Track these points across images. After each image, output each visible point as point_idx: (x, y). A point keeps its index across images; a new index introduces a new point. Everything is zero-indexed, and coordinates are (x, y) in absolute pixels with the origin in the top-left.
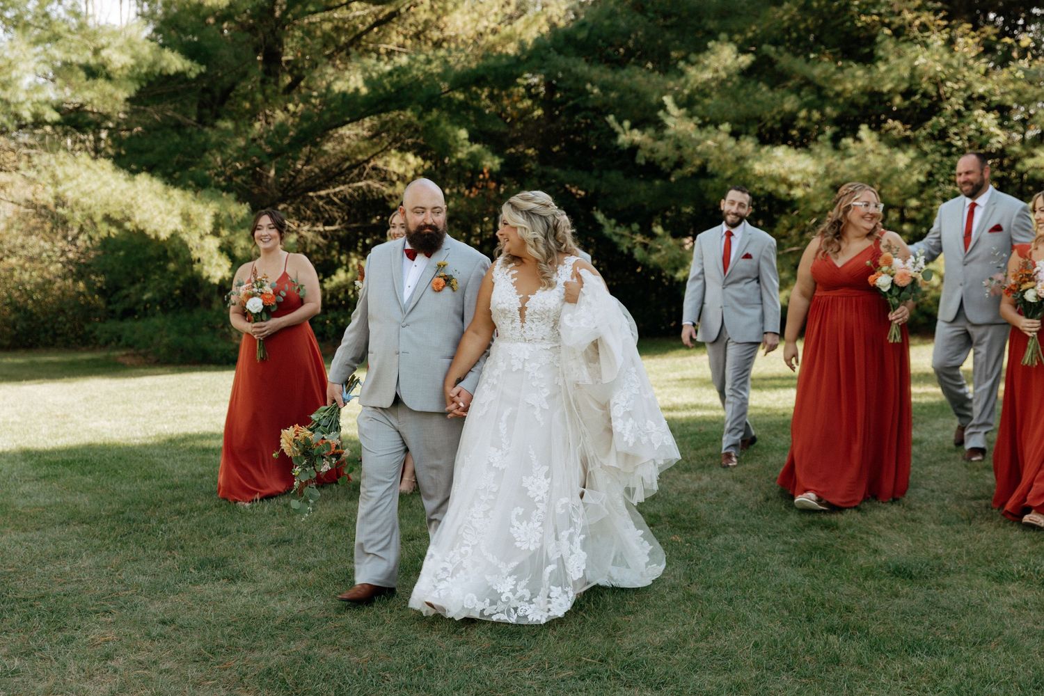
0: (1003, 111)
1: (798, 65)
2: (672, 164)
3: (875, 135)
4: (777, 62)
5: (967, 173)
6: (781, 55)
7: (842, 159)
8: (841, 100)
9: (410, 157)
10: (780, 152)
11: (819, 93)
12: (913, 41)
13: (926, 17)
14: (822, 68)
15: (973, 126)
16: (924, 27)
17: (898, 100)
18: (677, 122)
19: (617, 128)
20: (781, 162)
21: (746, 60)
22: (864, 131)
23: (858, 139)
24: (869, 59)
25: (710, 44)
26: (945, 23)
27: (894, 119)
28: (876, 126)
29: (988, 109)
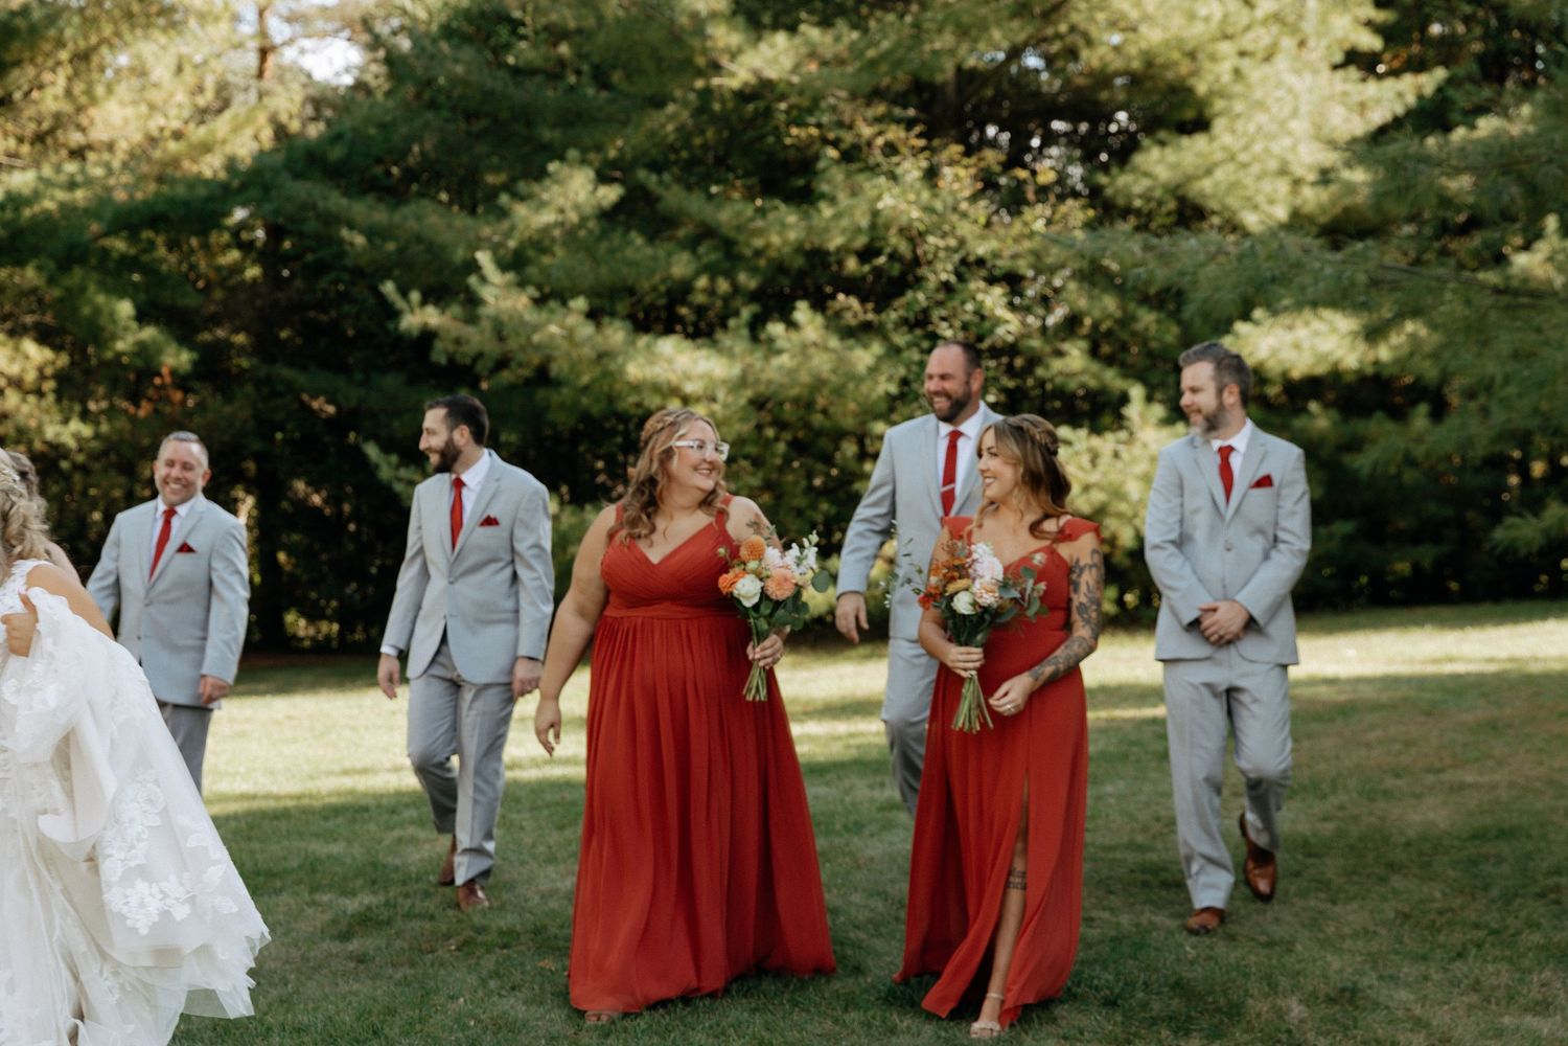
0: (1013, 282)
1: (694, 204)
2: (490, 364)
3: (819, 319)
4: (658, 199)
5: (943, 377)
6: (667, 187)
7: (767, 358)
8: (762, 263)
9: (30, 347)
10: (668, 346)
11: (728, 251)
12: (874, 170)
13: (895, 133)
14: (732, 209)
15: (969, 307)
16: (891, 149)
17: (852, 264)
18: (500, 295)
19: (400, 303)
20: (670, 361)
21: (610, 194)
22: (802, 312)
23: (792, 325)
24: (805, 198)
25: (553, 167)
26: (922, 143)
27: (847, 293)
28: (819, 304)
29: (992, 281)
